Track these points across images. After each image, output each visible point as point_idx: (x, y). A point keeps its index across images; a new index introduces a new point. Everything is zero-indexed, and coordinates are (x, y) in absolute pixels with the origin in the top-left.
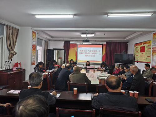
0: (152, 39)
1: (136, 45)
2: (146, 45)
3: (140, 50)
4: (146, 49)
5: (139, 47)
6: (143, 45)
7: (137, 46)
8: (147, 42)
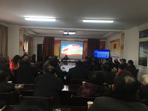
0: (121, 38)
1: (111, 42)
2: (117, 43)
3: (114, 47)
4: (117, 46)
5: (113, 44)
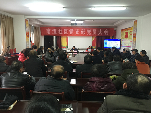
0: (133, 26)
1: (122, 30)
2: (129, 31)
3: (125, 35)
4: (129, 35)
5: (124, 32)
6: (127, 31)
7: (123, 32)
8: (130, 28)
